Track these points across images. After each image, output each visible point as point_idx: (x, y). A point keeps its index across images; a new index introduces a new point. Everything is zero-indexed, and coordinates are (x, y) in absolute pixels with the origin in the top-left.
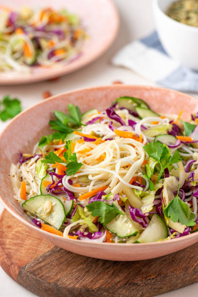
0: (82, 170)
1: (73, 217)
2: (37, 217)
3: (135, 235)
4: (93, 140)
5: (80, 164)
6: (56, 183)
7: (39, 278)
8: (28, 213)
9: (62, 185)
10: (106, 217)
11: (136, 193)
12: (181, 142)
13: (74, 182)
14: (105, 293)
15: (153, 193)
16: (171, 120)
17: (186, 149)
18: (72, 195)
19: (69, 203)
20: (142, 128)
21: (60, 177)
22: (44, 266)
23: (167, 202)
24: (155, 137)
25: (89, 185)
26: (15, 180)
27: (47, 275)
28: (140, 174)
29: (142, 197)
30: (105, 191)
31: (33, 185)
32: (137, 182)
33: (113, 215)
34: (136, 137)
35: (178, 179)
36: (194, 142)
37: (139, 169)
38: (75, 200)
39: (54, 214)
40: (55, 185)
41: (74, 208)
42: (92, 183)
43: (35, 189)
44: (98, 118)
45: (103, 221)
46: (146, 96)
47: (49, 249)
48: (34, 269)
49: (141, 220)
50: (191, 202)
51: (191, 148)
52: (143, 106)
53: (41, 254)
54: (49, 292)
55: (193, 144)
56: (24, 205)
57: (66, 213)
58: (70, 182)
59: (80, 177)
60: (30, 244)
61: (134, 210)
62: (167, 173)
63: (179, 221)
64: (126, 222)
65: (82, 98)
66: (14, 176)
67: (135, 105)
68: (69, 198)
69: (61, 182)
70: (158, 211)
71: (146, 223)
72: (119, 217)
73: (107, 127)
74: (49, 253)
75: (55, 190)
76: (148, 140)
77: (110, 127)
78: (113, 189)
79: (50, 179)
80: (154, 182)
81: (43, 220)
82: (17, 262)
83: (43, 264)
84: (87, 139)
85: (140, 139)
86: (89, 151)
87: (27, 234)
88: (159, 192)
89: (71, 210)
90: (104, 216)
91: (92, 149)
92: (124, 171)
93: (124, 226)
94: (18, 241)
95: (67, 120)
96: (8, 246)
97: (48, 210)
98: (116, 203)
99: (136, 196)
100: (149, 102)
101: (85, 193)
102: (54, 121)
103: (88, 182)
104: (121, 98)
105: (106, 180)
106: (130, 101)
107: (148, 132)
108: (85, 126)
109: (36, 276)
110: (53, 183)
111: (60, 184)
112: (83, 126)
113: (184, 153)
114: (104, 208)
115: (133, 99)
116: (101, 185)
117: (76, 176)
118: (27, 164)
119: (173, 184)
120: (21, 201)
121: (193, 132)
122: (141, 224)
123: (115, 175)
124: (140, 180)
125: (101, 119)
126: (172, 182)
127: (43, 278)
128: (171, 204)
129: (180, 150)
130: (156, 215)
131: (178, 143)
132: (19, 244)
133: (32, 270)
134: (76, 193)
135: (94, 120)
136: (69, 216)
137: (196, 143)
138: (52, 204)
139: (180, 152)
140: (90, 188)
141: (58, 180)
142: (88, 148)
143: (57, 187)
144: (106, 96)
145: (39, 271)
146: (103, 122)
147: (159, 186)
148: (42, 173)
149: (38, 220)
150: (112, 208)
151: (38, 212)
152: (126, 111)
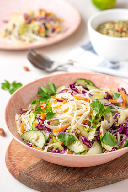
0: (55, 117)
1: (50, 142)
2: (30, 142)
3: (84, 152)
4: (62, 101)
5: (54, 114)
6: (41, 124)
7: (31, 177)
8: (25, 140)
9: (44, 125)
10: (68, 142)
11: (85, 129)
12: (112, 103)
13: (51, 123)
14: (68, 186)
15: (95, 129)
16: (106, 92)
17: (114, 107)
18: (50, 130)
19: (48, 135)
20: (90, 95)
21: (43, 121)
22: (33, 171)
23: (102, 134)
24: (97, 100)
25: (59, 125)
26: (18, 123)
27: (35, 175)
28: (87, 119)
29: (88, 132)
30: (68, 128)
31: (28, 125)
32: (86, 123)
33: (72, 141)
34: (86, 100)
35: (109, 122)
36: (119, 103)
37: (87, 116)
38: (51, 133)
39: (39, 140)
40: (40, 125)
41: (50, 138)
42: (61, 124)
43: (29, 127)
44: (65, 90)
45: (66, 144)
46: (92, 79)
47: (36, 162)
48: (28, 172)
49: (88, 144)
50: (116, 135)
51: (117, 107)
52: (91, 84)
53: (32, 164)
54: (36, 185)
55: (118, 104)
56: (22, 136)
57: (46, 140)
58: (49, 123)
59: (54, 120)
60: (26, 159)
61: (84, 138)
62: (103, 118)
63: (109, 145)
64: (79, 145)
65: (56, 79)
66: (17, 121)
67: (86, 83)
68: (48, 132)
69: (43, 123)
70: (98, 139)
71: (91, 145)
72: (76, 142)
73: (70, 94)
74: (37, 164)
75: (40, 128)
76: (93, 101)
77: (72, 94)
78: (72, 126)
79: (37, 122)
80: (96, 123)
81: (33, 144)
82: (18, 168)
83: (33, 170)
84: (58, 101)
85: (88, 101)
86: (59, 107)
87: (24, 154)
88: (98, 129)
89: (49, 138)
90: (67, 141)
91: (61, 106)
92: (78, 117)
93: (78, 147)
94: (19, 158)
95: (48, 91)
96: (13, 160)
97: (36, 138)
98: (74, 134)
99: (85, 131)
100: (94, 82)
101: (57, 129)
102: (40, 91)
103: (58, 123)
104: (78, 79)
105: (69, 122)
106: (83, 81)
107: (93, 97)
108: (57, 94)
109: (29, 176)
110: (39, 124)
111: (43, 124)
112: (56, 95)
113: (113, 109)
114: (67, 137)
115: (85, 80)
116: (66, 125)
117: (52, 120)
118: (24, 114)
119: (106, 125)
120: (21, 133)
121: (118, 98)
122: (88, 146)
123: (74, 119)
124: (87, 123)
125: (67, 90)
126: (105, 123)
127: (33, 177)
128: (105, 135)
129: (111, 107)
130: (96, 141)
131: (110, 103)
132: (20, 159)
133: (26, 173)
134: (52, 129)
135: (63, 91)
136: (47, 142)
137: (120, 104)
138: (38, 135)
139: (111, 108)
140: (60, 127)
141: (42, 122)
142: (59, 106)
143: (41, 126)
144: (70, 79)
145: (31, 173)
146: (68, 92)
147: (98, 125)
148: (33, 119)
149: (30, 144)
150: (72, 137)
151: (30, 139)
152: (81, 87)
